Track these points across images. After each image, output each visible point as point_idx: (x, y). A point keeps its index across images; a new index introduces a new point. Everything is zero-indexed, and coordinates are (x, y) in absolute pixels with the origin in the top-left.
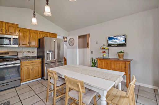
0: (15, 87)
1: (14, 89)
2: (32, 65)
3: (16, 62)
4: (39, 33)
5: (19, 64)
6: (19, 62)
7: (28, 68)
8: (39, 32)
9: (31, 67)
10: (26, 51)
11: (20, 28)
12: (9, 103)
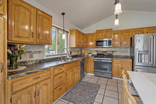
0: (108, 78)
1: (107, 79)
2: (122, 64)
3: (109, 59)
4: (131, 32)
5: (111, 61)
6: (111, 59)
7: (118, 66)
8: (131, 30)
9: (120, 65)
10: (119, 51)
11: (114, 31)
12: (100, 86)
